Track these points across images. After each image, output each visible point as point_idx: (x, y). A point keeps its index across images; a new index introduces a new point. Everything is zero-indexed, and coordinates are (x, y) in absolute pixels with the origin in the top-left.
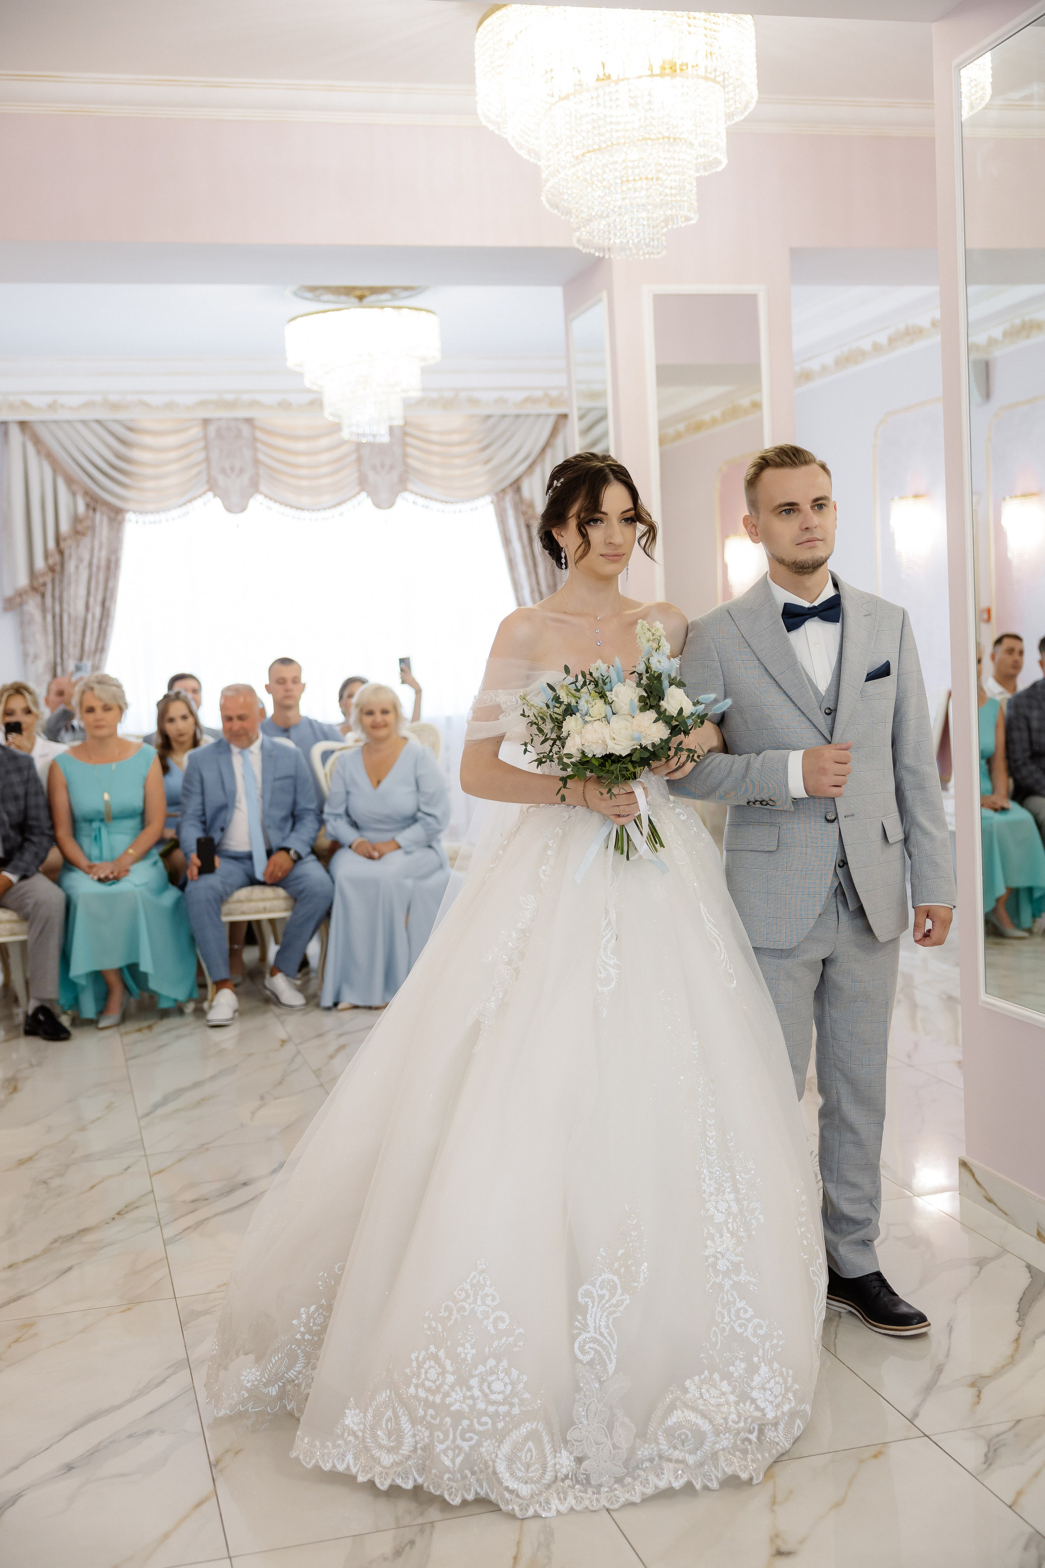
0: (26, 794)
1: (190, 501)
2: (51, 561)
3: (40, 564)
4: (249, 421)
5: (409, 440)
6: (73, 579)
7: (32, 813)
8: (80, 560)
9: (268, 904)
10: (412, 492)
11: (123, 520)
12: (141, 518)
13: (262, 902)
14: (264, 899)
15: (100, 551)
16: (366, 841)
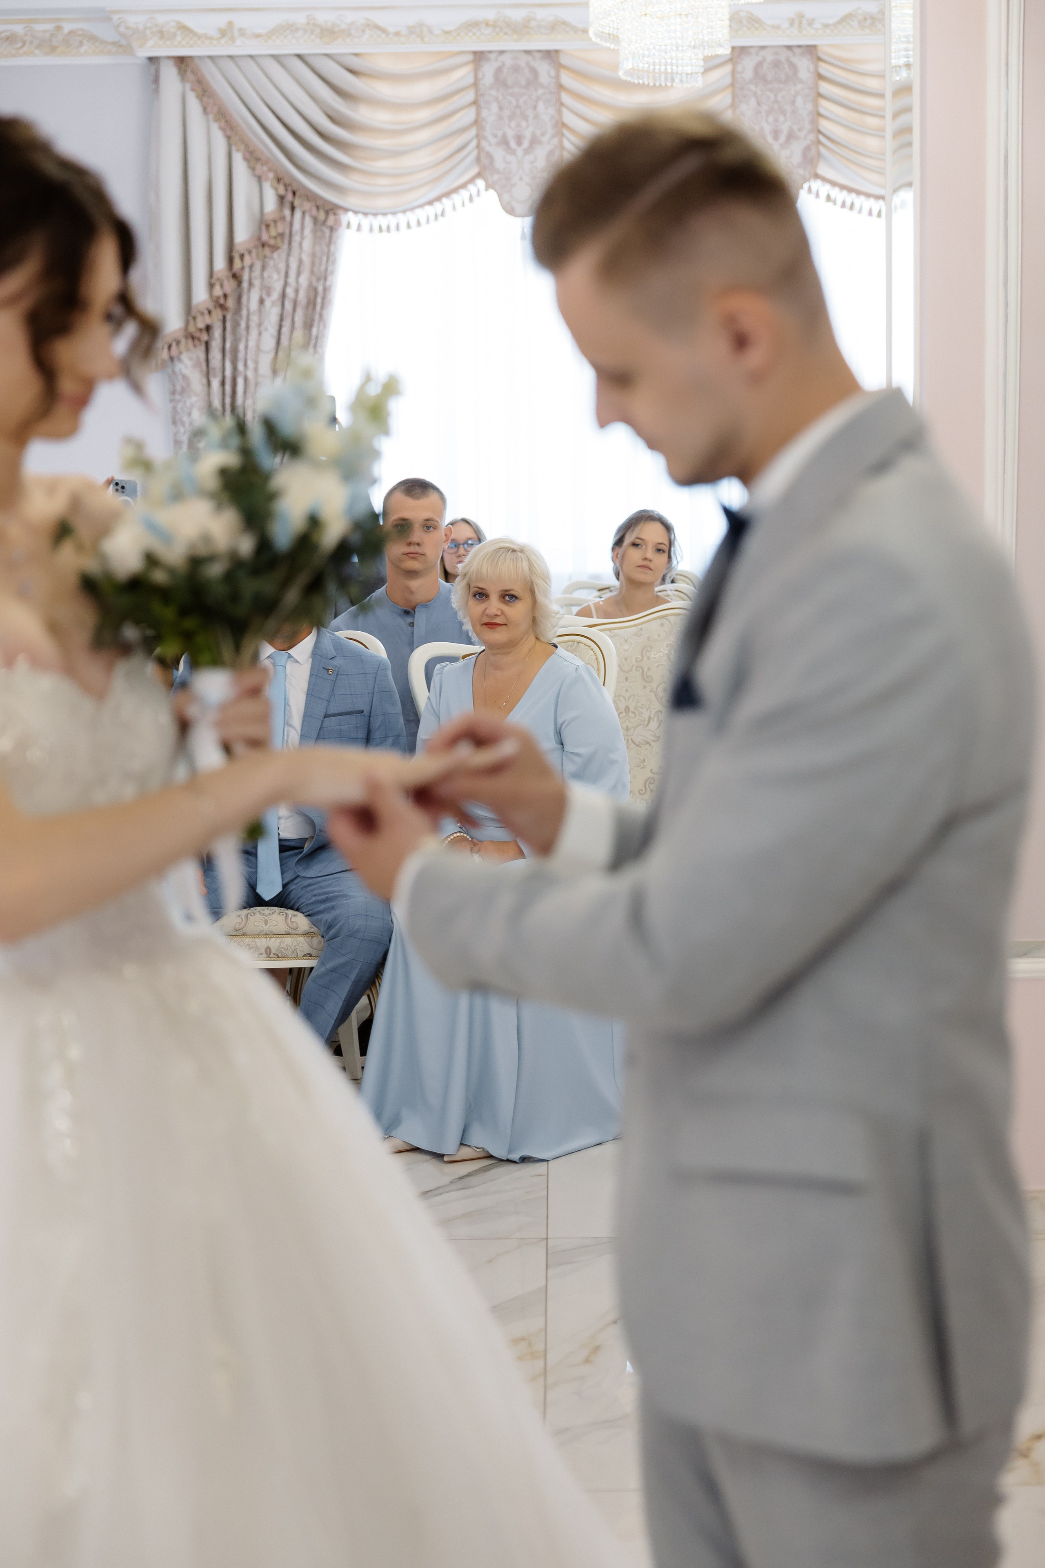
1: (447, 194)
2: (218, 292)
3: (201, 295)
4: (551, 55)
5: (824, 87)
6: (255, 319)
8: (268, 290)
9: (274, 943)
10: (825, 180)
11: (338, 223)
12: (366, 222)
13: (264, 940)
14: (266, 934)
15: (299, 274)
16: (466, 837)
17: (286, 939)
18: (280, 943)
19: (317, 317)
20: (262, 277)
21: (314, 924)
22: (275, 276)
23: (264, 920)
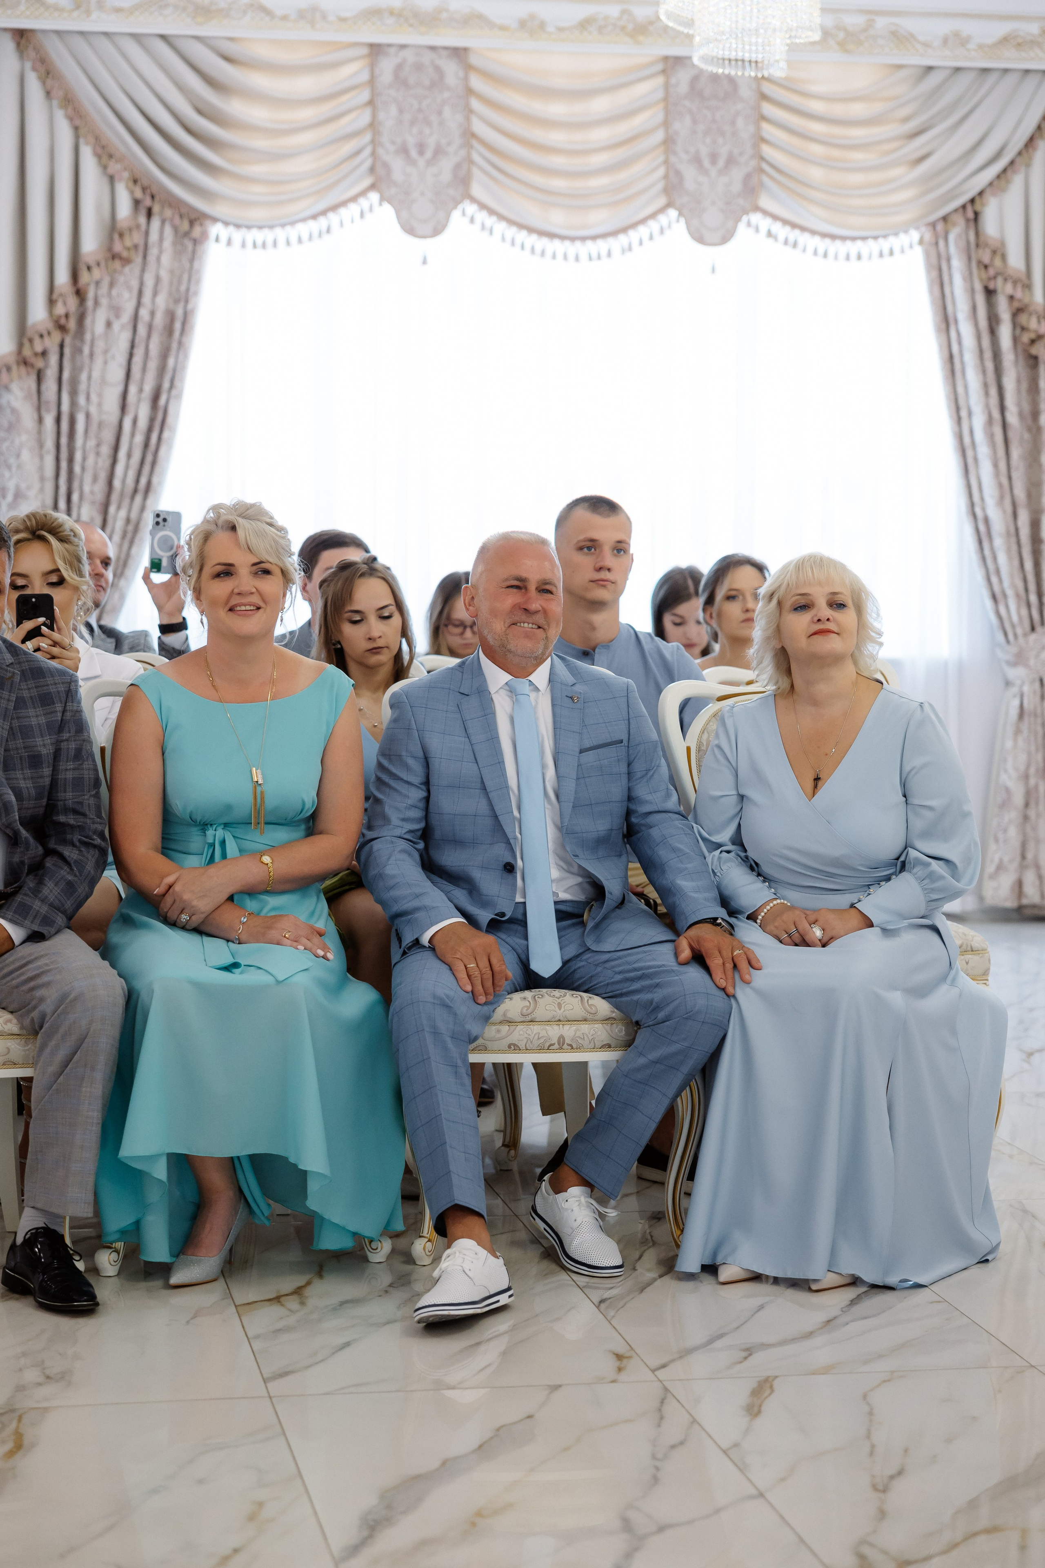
0: (57, 755)
1: (334, 208)
2: (60, 310)
3: (38, 313)
4: (459, 53)
5: (768, 109)
6: (100, 345)
7: (68, 796)
8: (117, 311)
9: (568, 1031)
10: (766, 213)
11: (205, 235)
12: (237, 236)
13: (556, 1027)
14: (560, 1020)
15: (155, 294)
16: (786, 904)
17: (582, 1026)
18: (576, 1031)
19: (174, 345)
20: (109, 295)
21: (616, 1006)
22: (126, 295)
23: (557, 1003)
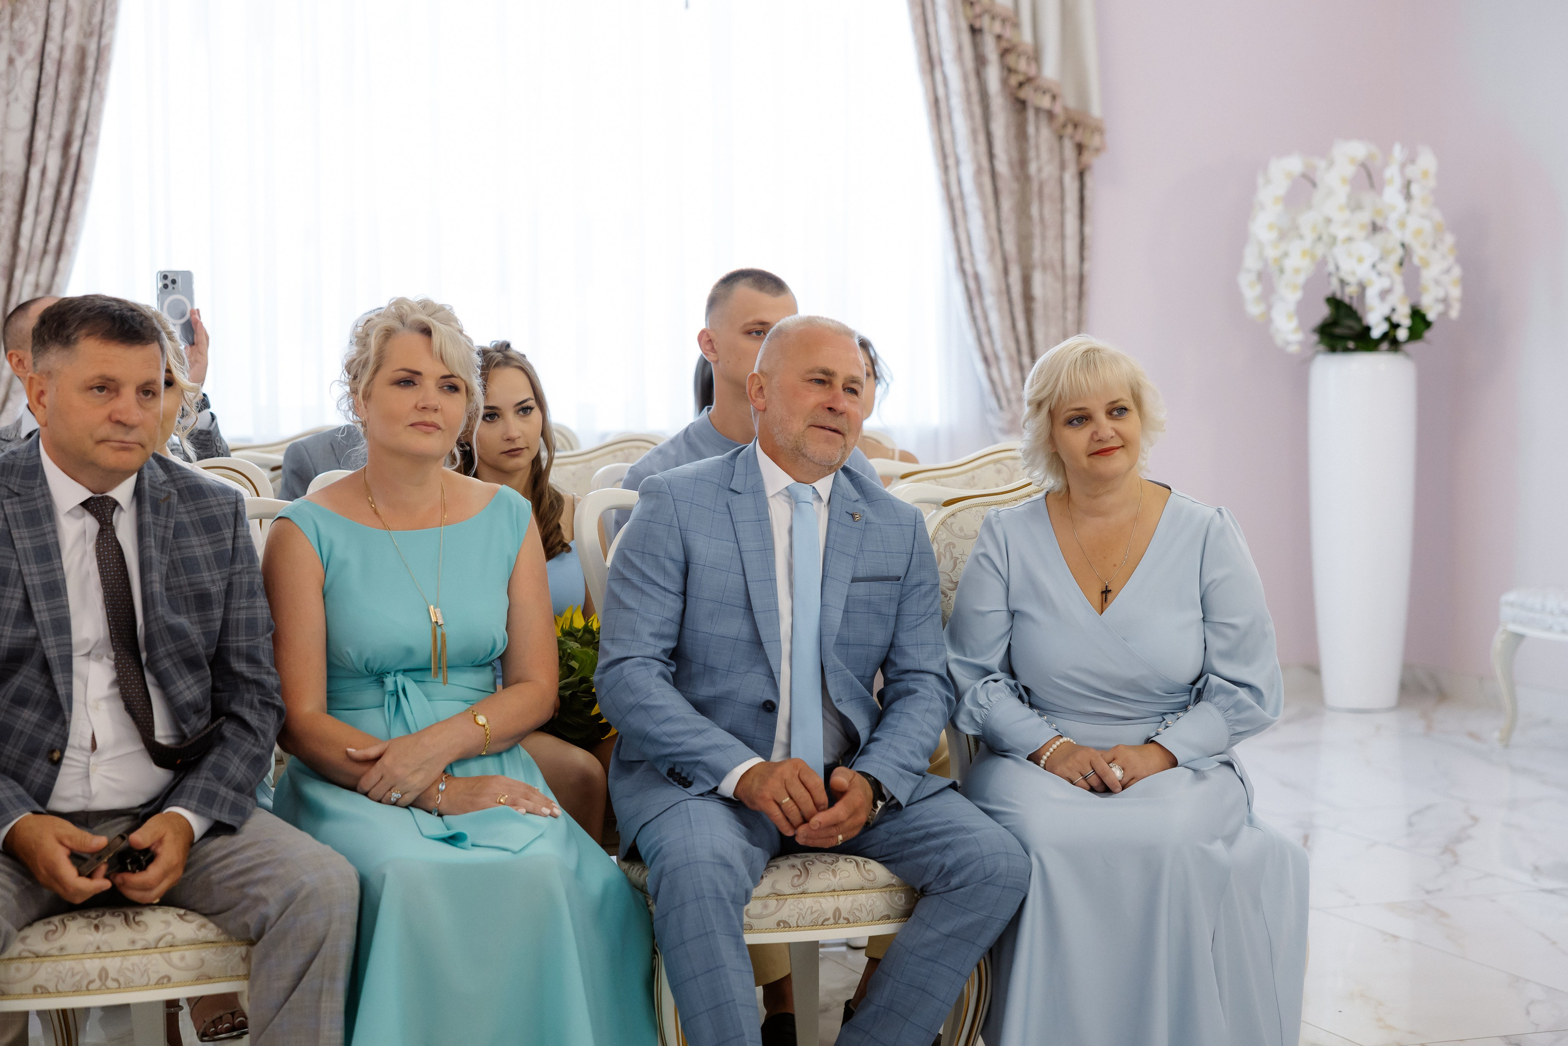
8: (20, 46)
9: (845, 902)
13: (830, 899)
14: (834, 891)
16: (1072, 743)
17: (859, 896)
18: (854, 901)
20: (11, 27)
21: (894, 872)
22: (31, 28)
23: (830, 870)
